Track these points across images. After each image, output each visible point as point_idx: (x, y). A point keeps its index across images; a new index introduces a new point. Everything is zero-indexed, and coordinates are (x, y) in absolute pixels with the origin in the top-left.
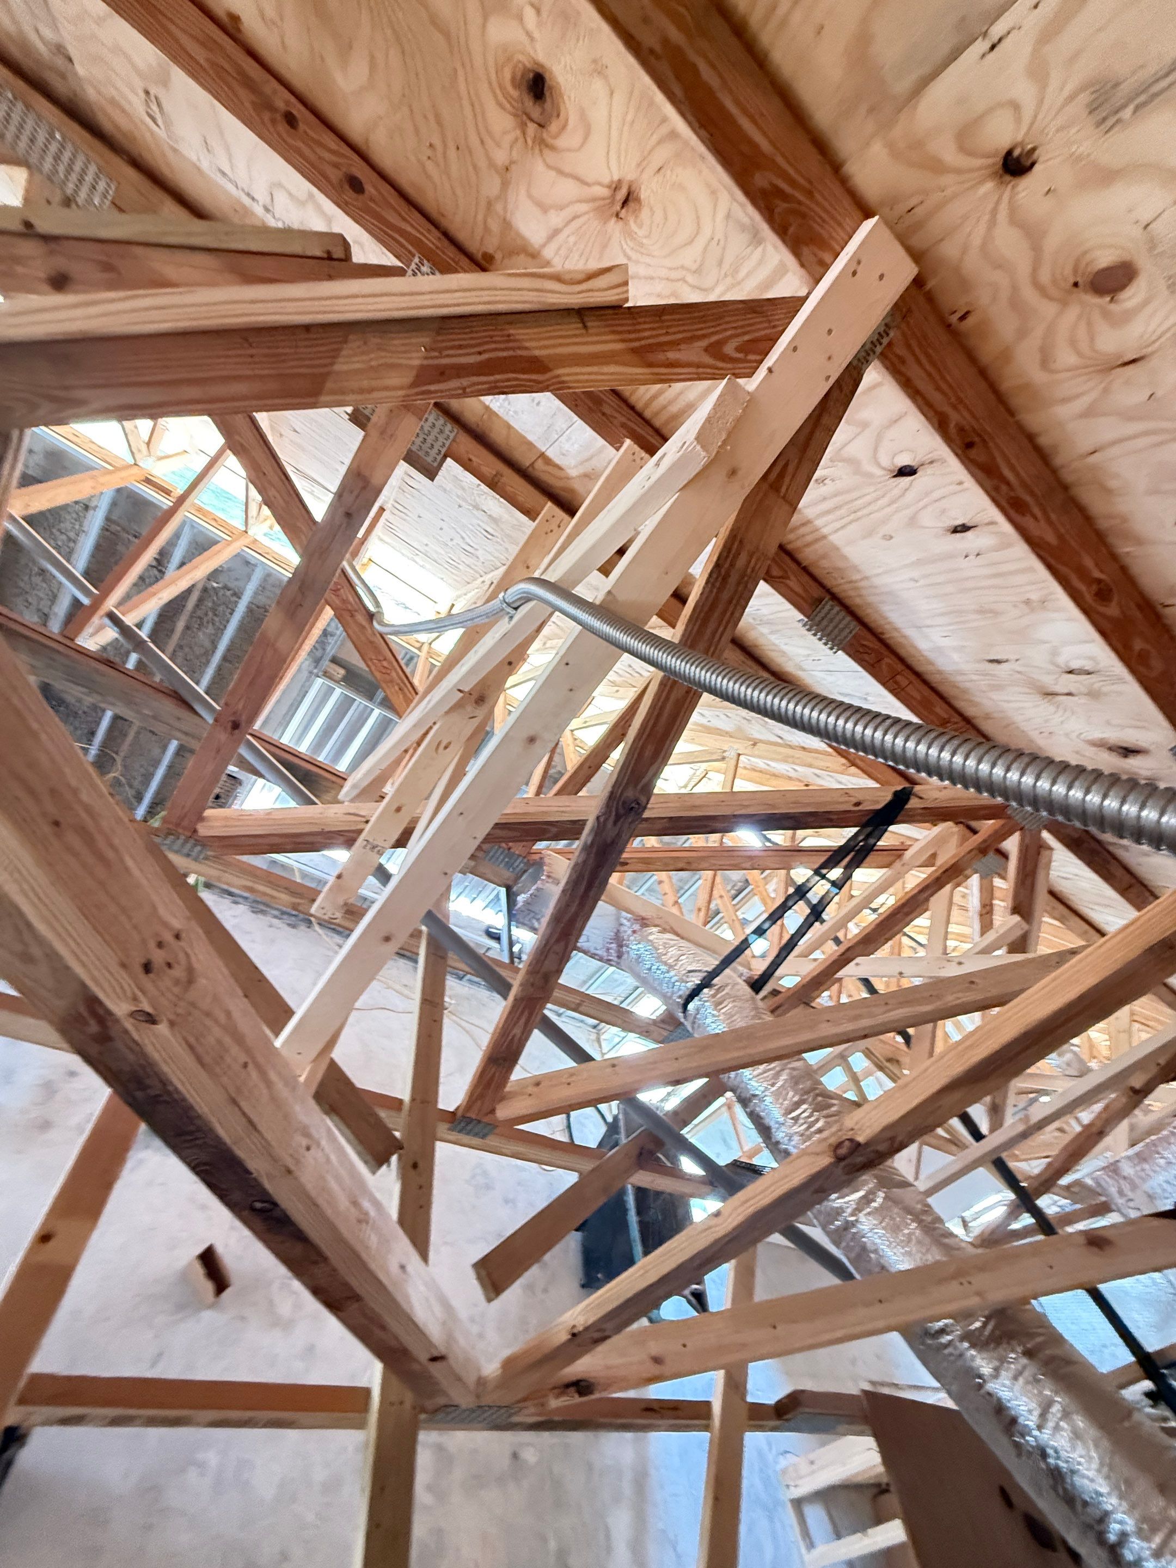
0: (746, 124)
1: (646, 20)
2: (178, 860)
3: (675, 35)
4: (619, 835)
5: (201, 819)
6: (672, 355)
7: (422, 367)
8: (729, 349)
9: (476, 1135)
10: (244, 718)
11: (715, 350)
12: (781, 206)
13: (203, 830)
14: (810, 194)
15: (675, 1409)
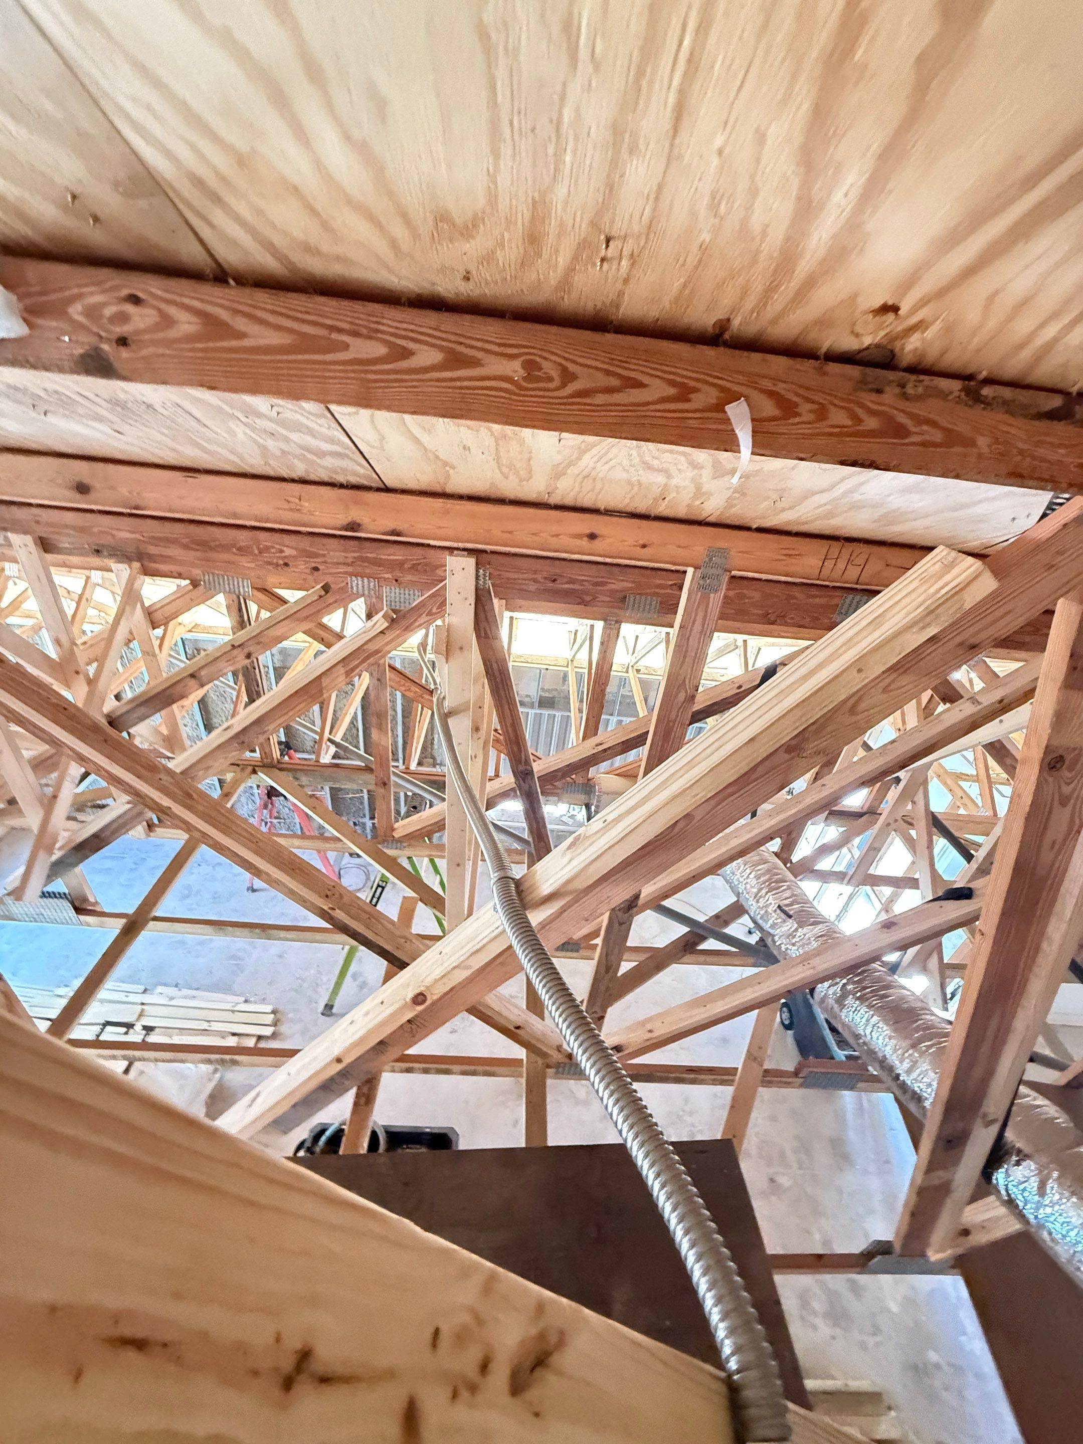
0: (391, 557)
1: (346, 557)
2: (391, 852)
3: (356, 555)
4: (530, 787)
5: (393, 830)
6: (417, 624)
7: (346, 672)
8: (434, 610)
9: (572, 951)
10: (386, 779)
11: (430, 614)
12: (419, 567)
13: (397, 835)
14: (425, 558)
15: (711, 1070)
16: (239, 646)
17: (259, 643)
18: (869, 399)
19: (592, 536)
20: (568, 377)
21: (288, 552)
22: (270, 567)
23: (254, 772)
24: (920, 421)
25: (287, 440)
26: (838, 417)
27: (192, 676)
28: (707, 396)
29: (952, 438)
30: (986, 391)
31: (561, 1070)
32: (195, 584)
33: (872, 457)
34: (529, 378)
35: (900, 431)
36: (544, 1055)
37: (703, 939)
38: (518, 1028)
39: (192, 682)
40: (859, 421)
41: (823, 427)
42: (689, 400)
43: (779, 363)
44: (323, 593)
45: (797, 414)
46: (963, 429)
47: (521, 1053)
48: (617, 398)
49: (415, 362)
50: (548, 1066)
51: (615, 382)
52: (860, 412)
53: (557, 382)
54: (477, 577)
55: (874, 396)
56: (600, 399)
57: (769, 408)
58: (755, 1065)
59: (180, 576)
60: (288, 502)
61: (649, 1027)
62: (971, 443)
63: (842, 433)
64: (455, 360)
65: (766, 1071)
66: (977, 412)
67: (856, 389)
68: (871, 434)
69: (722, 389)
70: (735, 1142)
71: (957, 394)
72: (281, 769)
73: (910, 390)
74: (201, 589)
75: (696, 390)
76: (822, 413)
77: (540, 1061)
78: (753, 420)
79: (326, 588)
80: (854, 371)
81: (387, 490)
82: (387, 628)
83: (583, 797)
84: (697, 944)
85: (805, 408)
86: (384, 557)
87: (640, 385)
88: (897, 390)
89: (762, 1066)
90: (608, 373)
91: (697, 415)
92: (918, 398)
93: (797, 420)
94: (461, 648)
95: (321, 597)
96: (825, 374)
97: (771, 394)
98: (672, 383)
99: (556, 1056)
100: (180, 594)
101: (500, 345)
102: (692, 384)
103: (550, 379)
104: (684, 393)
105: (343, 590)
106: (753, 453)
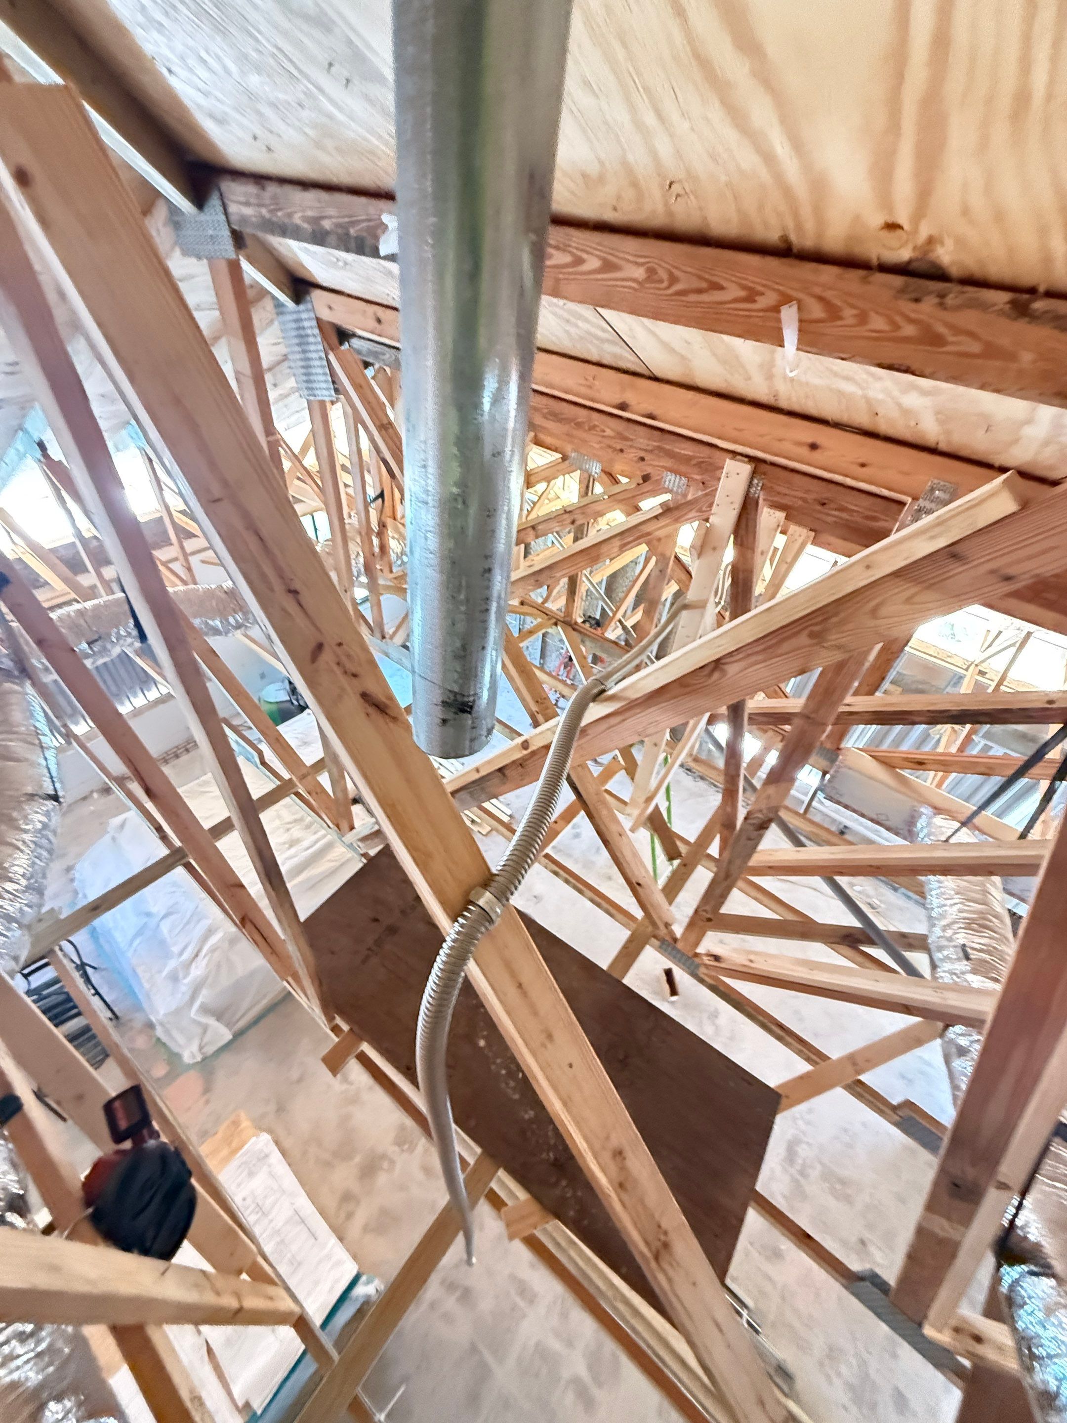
14: (710, 458)
15: (801, 1041)
16: (570, 512)
17: (583, 513)
18: (907, 307)
19: (814, 447)
20: (673, 280)
21: (609, 432)
22: (610, 451)
23: (556, 624)
24: (957, 330)
25: (577, 326)
26: (878, 323)
27: (533, 527)
28: (768, 299)
29: (991, 351)
30: (1039, 305)
31: (664, 946)
32: (564, 458)
33: (908, 362)
34: (648, 279)
35: (936, 340)
36: (654, 924)
37: (872, 943)
38: (639, 884)
39: (531, 533)
40: (897, 327)
41: (862, 331)
42: (755, 301)
43: (829, 273)
44: (641, 482)
45: (841, 318)
46: (1005, 342)
47: (639, 914)
48: (705, 297)
49: (585, 267)
50: (655, 937)
51: (704, 285)
52: (898, 319)
53: (665, 284)
54: (750, 485)
55: (913, 306)
56: (693, 298)
57: (817, 311)
58: (850, 1069)
59: (556, 450)
60: (586, 379)
61: (752, 957)
62: (1011, 357)
63: (879, 338)
64: (608, 266)
65: (860, 1082)
66: (1021, 326)
67: (896, 298)
68: (906, 340)
69: (781, 293)
70: (784, 1101)
71: (1001, 306)
72: (574, 629)
73: (950, 300)
74: (567, 462)
75: (763, 294)
76: (863, 318)
77: (650, 929)
78: (801, 321)
79: (646, 478)
80: (898, 281)
81: (656, 379)
82: (660, 514)
83: (824, 763)
84: (862, 942)
85: (848, 313)
86: (678, 450)
87: (721, 288)
88: (936, 300)
89: (859, 1074)
90: (700, 278)
91: (761, 314)
92: (958, 308)
93: (839, 323)
94: (714, 549)
95: (638, 484)
96: (869, 283)
97: (821, 299)
98: (744, 287)
99: (663, 931)
100: (552, 465)
101: (636, 256)
102: (759, 288)
103: (661, 281)
104: (751, 296)
105: (658, 482)
106: (798, 349)
